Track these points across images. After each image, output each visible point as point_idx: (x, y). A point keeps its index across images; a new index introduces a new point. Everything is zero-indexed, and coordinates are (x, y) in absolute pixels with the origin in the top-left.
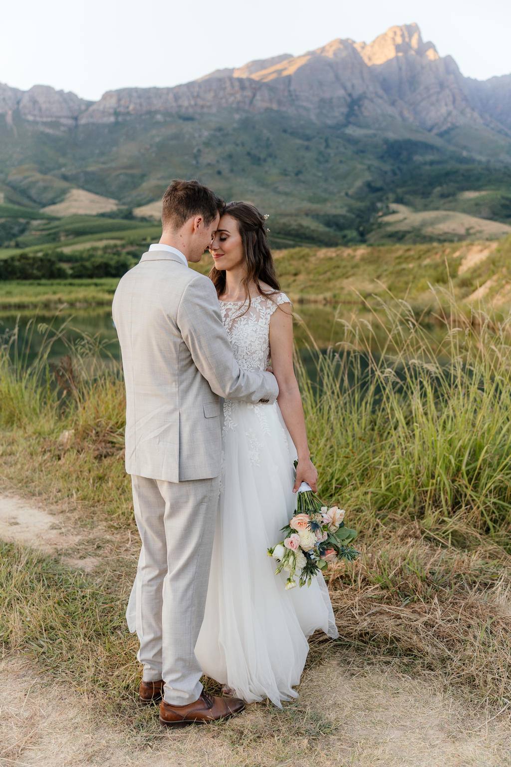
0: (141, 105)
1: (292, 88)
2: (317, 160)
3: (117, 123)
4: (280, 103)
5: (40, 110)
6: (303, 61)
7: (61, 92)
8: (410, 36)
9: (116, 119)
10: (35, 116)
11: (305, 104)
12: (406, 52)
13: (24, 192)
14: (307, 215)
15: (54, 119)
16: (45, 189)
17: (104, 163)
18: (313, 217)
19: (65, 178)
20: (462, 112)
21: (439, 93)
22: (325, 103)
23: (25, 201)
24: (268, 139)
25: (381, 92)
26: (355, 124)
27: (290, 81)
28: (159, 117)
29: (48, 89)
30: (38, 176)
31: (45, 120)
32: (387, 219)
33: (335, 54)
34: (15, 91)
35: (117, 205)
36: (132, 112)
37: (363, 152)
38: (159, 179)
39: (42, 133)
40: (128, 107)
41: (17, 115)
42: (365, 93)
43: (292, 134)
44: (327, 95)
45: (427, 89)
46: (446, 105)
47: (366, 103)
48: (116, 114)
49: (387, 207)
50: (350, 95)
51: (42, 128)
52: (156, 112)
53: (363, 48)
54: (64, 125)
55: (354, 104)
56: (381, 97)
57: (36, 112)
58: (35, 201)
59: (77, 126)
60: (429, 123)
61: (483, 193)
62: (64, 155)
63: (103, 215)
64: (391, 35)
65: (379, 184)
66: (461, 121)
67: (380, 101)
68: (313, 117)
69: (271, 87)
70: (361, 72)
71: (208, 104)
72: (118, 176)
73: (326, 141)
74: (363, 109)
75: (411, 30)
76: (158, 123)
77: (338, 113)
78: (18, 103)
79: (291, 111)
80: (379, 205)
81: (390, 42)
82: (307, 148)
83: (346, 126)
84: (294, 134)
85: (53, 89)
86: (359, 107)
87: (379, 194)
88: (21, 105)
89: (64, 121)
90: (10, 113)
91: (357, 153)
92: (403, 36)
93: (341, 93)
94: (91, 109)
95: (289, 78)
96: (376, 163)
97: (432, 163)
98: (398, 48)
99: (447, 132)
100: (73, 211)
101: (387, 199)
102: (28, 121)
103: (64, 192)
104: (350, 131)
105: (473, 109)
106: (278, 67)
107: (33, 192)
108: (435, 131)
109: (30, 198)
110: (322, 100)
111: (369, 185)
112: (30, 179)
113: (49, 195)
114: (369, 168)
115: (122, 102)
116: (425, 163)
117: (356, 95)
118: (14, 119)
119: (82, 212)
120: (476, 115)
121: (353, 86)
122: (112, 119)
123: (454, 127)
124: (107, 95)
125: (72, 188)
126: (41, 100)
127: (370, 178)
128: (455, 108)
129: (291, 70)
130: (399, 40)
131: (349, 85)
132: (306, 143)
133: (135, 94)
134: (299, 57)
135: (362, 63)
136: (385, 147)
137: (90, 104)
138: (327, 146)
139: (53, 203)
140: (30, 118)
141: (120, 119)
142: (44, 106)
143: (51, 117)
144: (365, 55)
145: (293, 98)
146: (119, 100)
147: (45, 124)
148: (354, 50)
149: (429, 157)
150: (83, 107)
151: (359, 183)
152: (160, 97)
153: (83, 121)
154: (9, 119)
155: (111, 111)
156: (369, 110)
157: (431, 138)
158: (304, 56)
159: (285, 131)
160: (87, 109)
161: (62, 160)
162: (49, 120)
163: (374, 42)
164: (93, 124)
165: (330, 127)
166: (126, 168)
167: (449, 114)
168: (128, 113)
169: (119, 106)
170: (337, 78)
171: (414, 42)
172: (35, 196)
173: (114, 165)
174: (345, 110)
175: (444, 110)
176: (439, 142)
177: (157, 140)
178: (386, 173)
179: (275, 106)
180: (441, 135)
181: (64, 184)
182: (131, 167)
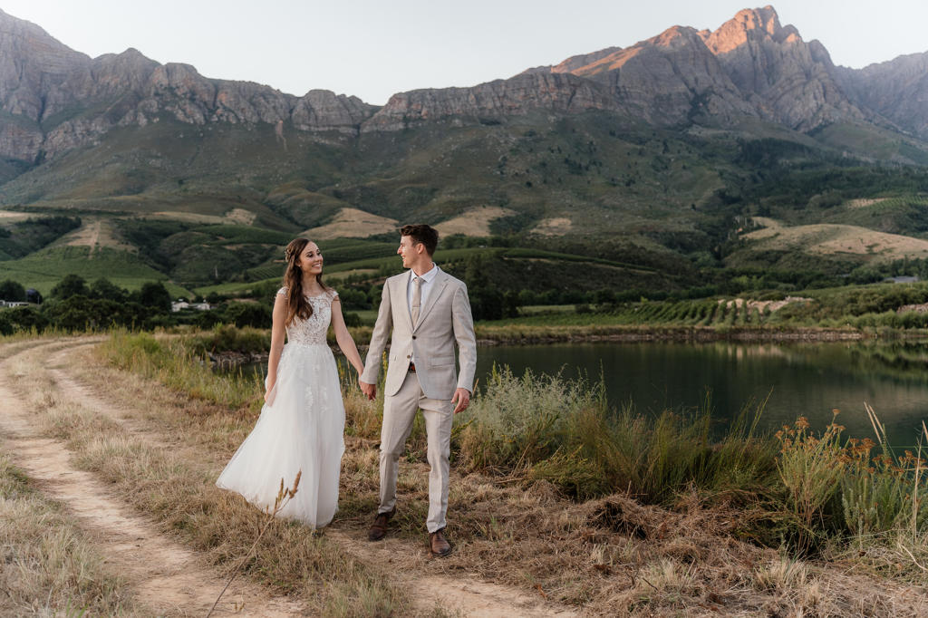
0: (435, 109)
1: (620, 84)
2: (653, 166)
3: (406, 130)
4: (605, 101)
5: (316, 118)
6: (634, 53)
7: (342, 98)
8: (765, 22)
9: (406, 125)
10: (309, 125)
11: (636, 102)
12: (760, 39)
13: (284, 213)
14: (642, 233)
15: (332, 128)
16: (311, 208)
17: (387, 177)
18: (649, 235)
19: (337, 195)
20: (837, 106)
21: (805, 84)
22: (661, 101)
23: (284, 223)
24: (591, 143)
25: (731, 85)
26: (699, 124)
27: (617, 76)
28: (457, 122)
29: (327, 95)
30: (305, 193)
31: (321, 129)
32: (750, 236)
33: (672, 44)
34: (288, 97)
35: (396, 225)
36: (425, 117)
37: (712, 156)
38: (452, 194)
39: (316, 144)
40: (420, 113)
41: (289, 124)
42: (711, 87)
43: (621, 137)
44: (664, 91)
45: (790, 80)
46: (815, 98)
47: (714, 98)
48: (406, 120)
49: (749, 221)
50: (693, 90)
51: (316, 139)
52: (454, 116)
53: (706, 37)
54: (343, 135)
55: (698, 101)
56: (732, 92)
57: (311, 122)
58: (297, 224)
59: (358, 136)
60: (795, 120)
61: (879, 201)
62: (340, 169)
63: (376, 238)
64: (741, 19)
65: (735, 194)
66: (836, 116)
67: (731, 96)
68: (647, 117)
69: (595, 85)
70: (706, 64)
71: (518, 105)
72: (402, 191)
73: (665, 144)
74: (710, 106)
75: (765, 14)
76: (456, 129)
77: (679, 112)
78: (291, 111)
79: (619, 110)
80: (738, 219)
81: (739, 27)
82: (641, 153)
83: (689, 126)
84: (624, 136)
85: (333, 93)
86: (705, 103)
87: (735, 206)
88: (294, 114)
89: (343, 130)
90: (281, 122)
91: (704, 157)
92: (755, 20)
93: (682, 88)
94: (376, 115)
95: (616, 73)
96: (729, 168)
97: (803, 166)
98: (750, 34)
99: (818, 130)
100: (339, 233)
101: (748, 211)
102: (301, 131)
103: (334, 211)
104: (694, 131)
105: (850, 102)
106: (603, 61)
107: (295, 213)
108: (802, 130)
109: (291, 219)
110: (658, 97)
111: (722, 194)
112: (294, 197)
113: (315, 216)
114: (721, 174)
115: (413, 107)
116: (794, 167)
117: (699, 90)
118: (284, 129)
119: (350, 234)
120: (854, 108)
121: (696, 80)
122: (401, 126)
123: (827, 124)
124: (396, 99)
125: (344, 206)
126: (317, 107)
127: (724, 187)
128: (826, 101)
129: (620, 63)
130: (751, 25)
131: (691, 79)
132: (639, 147)
133: (428, 97)
134: (628, 49)
135: (707, 53)
136: (740, 148)
137: (375, 109)
138: (666, 150)
139: (318, 225)
140: (304, 128)
141: (410, 126)
142: (320, 114)
143: (329, 126)
144: (710, 43)
145: (622, 96)
146: (410, 104)
147: (320, 134)
148: (696, 38)
149: (799, 160)
150: (367, 114)
151: (709, 193)
152: (459, 99)
153: (366, 130)
154: (279, 129)
155: (400, 116)
156: (717, 106)
157: (799, 137)
158: (635, 47)
159: (612, 134)
160: (372, 116)
161: (337, 175)
162: (327, 129)
163: (720, 29)
164: (378, 132)
165: (669, 128)
166: (413, 182)
167: (820, 108)
168: (420, 119)
169: (409, 112)
170: (676, 70)
171: (770, 27)
172: (296, 218)
173: (399, 178)
174: (687, 108)
175: (813, 104)
176: (809, 142)
177: (454, 148)
178: (743, 179)
179: (599, 105)
180: (811, 134)
181: (336, 202)
182: (419, 180)
